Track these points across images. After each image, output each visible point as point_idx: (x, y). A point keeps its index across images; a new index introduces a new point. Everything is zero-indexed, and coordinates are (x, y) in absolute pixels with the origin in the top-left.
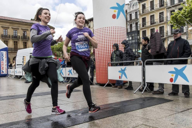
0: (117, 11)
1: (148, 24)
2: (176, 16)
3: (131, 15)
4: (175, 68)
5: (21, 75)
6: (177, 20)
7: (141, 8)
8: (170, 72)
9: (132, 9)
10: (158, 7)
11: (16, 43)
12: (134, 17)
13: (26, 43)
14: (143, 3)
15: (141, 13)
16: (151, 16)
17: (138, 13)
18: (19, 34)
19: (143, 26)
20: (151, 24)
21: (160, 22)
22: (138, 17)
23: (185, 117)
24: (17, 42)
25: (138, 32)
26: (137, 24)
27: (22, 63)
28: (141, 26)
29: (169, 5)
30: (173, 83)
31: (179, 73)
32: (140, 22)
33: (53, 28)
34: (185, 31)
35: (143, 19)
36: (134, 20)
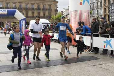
4: (106, 40)
8: (104, 42)
18: (35, 7)
24: (34, 12)
30: (105, 48)
31: (108, 43)
33: (57, 2)
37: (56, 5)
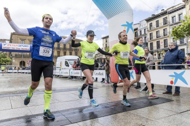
0: (127, 27)
1: (155, 37)
2: (176, 30)
3: (141, 31)
4: (174, 73)
6: (177, 33)
7: (149, 26)
9: (141, 27)
10: (163, 25)
11: (59, 53)
12: (143, 33)
13: (65, 52)
14: (150, 22)
15: (149, 29)
16: (157, 32)
17: (146, 30)
19: (151, 39)
20: (157, 37)
21: (164, 35)
22: (147, 32)
23: (184, 119)
25: (147, 44)
26: (145, 37)
27: (60, 67)
28: (149, 39)
29: (171, 23)
30: (173, 85)
32: (148, 36)
34: (185, 42)
35: (151, 34)
36: (143, 35)
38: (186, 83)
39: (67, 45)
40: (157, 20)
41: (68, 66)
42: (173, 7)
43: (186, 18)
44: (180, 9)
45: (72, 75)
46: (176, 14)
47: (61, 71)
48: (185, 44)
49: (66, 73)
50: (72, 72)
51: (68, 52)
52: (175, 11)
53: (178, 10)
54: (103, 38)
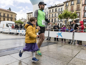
1: (51, 17)
3: (46, 13)
5: (2, 31)
6: (60, 17)
7: (49, 11)
8: (57, 34)
9: (46, 11)
13: (4, 19)
14: (50, 9)
16: (52, 14)
17: (48, 13)
21: (55, 17)
22: (48, 14)
26: (47, 16)
27: (3, 27)
28: (49, 17)
29: (58, 11)
30: (58, 37)
31: (60, 34)
33: (16, 14)
34: (62, 21)
35: (50, 15)
36: (47, 15)
37: (16, 16)
38: (62, 37)
39: (5, 14)
40: (53, 9)
41: (8, 27)
42: (59, 4)
43: (64, 11)
44: (62, 6)
45: (11, 32)
46: (60, 8)
47: (3, 29)
48: (62, 22)
49: (7, 31)
50: (11, 31)
51: (6, 19)
52: (60, 6)
53: (61, 6)
54: (27, 14)
